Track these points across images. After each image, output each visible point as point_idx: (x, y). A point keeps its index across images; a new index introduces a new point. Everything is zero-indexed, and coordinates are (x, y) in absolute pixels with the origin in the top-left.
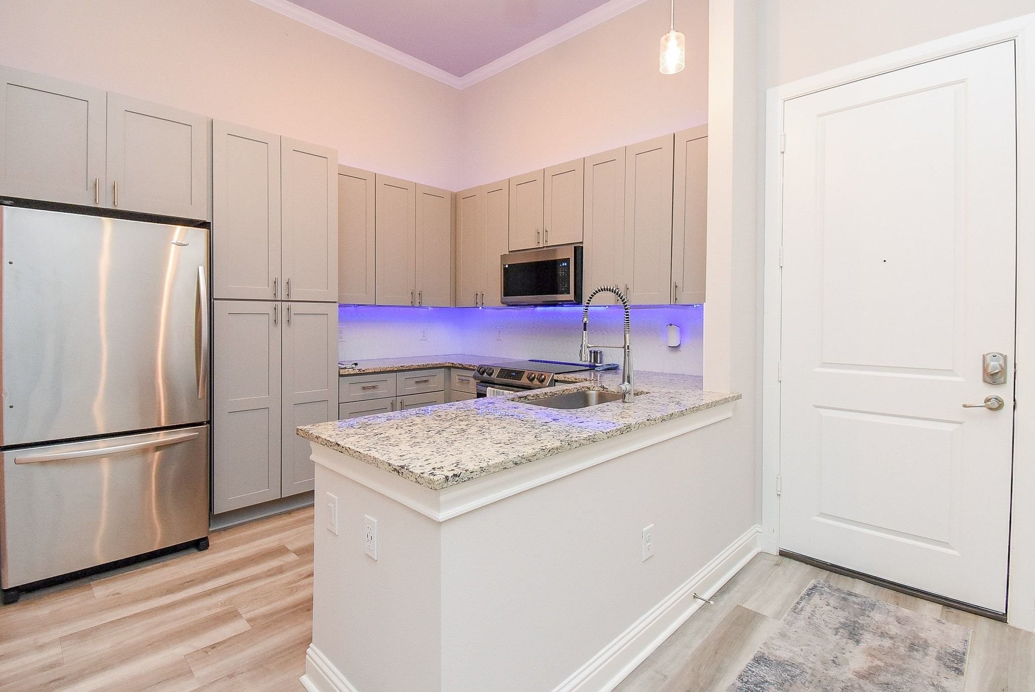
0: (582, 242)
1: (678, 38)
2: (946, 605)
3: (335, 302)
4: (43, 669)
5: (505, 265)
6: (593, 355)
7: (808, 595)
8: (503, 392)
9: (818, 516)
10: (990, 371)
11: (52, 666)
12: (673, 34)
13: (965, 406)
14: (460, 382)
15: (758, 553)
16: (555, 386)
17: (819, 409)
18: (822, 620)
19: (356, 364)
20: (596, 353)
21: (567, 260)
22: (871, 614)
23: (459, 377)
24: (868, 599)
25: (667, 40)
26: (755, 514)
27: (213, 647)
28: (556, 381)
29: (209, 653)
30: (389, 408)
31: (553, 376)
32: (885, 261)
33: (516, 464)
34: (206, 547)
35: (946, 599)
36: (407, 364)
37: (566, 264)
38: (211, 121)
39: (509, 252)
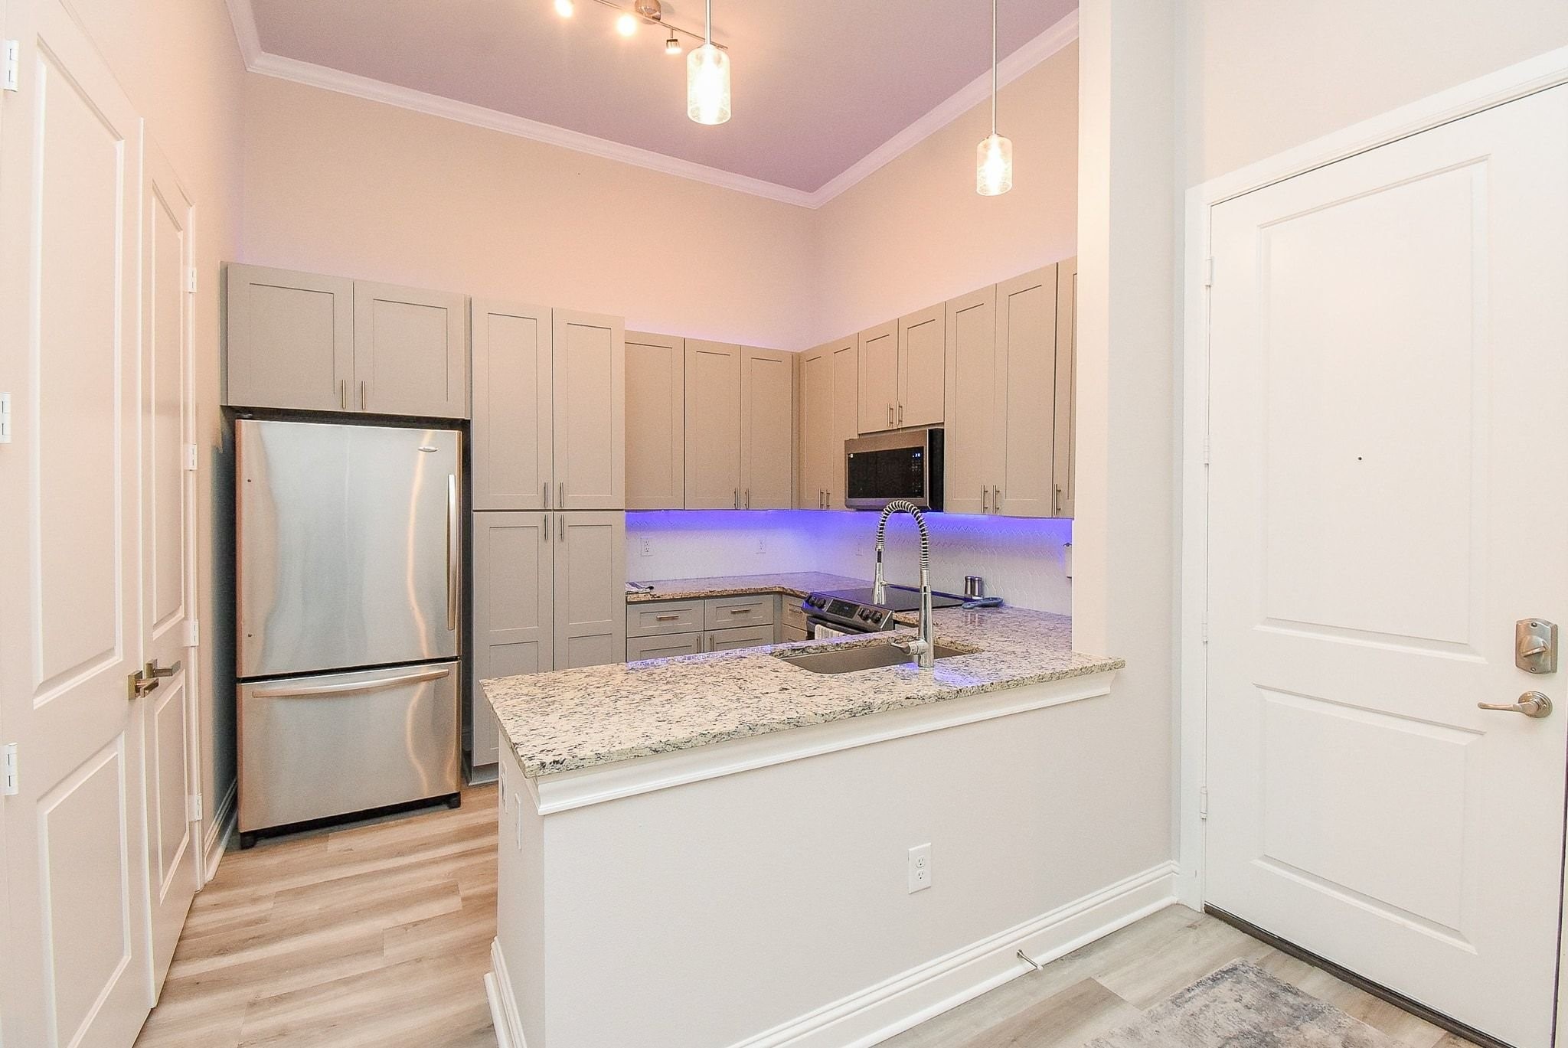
0: (943, 423)
1: (1002, 145)
2: (1452, 1032)
3: (622, 510)
4: (249, 924)
5: (849, 454)
6: (969, 583)
7: (1213, 980)
8: (832, 633)
9: (1260, 859)
10: (1524, 651)
11: (257, 922)
12: (994, 140)
13: (1483, 706)
14: (791, 614)
15: (1171, 905)
16: (894, 629)
17: (1263, 691)
18: (1213, 1022)
19: (651, 588)
20: (973, 580)
21: (921, 450)
22: (1304, 1027)
23: (791, 607)
24: (1315, 1002)
25: (986, 147)
26: (1167, 844)
27: (415, 924)
28: (896, 622)
29: (408, 931)
30: (695, 645)
31: (891, 614)
32: (1360, 459)
33: (655, 751)
34: (457, 805)
35: (1455, 1022)
36: (718, 589)
37: (919, 455)
38: (468, 300)
39: (860, 435)
